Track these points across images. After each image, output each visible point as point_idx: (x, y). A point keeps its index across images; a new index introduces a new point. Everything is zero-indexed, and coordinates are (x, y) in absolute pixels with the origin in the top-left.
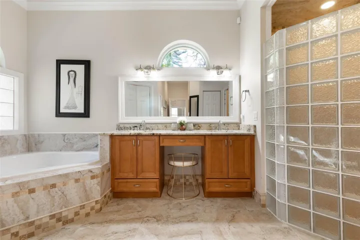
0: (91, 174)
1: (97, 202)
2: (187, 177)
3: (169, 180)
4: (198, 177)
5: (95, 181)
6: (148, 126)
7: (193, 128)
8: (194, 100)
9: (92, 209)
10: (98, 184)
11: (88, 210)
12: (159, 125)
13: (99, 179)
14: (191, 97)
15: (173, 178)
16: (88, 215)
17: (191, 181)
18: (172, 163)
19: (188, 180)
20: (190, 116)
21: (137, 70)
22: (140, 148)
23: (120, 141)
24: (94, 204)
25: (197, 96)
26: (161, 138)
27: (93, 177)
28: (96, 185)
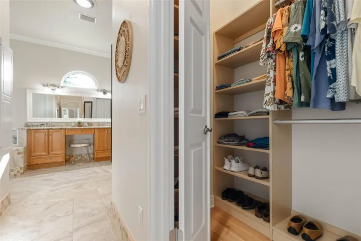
0: (17, 152)
1: (21, 168)
2: (83, 155)
3: (70, 159)
4: (90, 155)
5: (20, 156)
6: (53, 124)
7: (87, 125)
8: (88, 105)
9: (18, 172)
10: (22, 158)
11: (15, 172)
12: (62, 124)
13: (23, 155)
14: (85, 102)
15: (73, 157)
16: (15, 175)
17: (85, 157)
18: (73, 146)
19: (83, 157)
20: (84, 117)
21: (44, 86)
22: (50, 137)
23: (35, 133)
24: (19, 169)
25: (91, 102)
26: (66, 131)
27: (19, 153)
28: (21, 158)
